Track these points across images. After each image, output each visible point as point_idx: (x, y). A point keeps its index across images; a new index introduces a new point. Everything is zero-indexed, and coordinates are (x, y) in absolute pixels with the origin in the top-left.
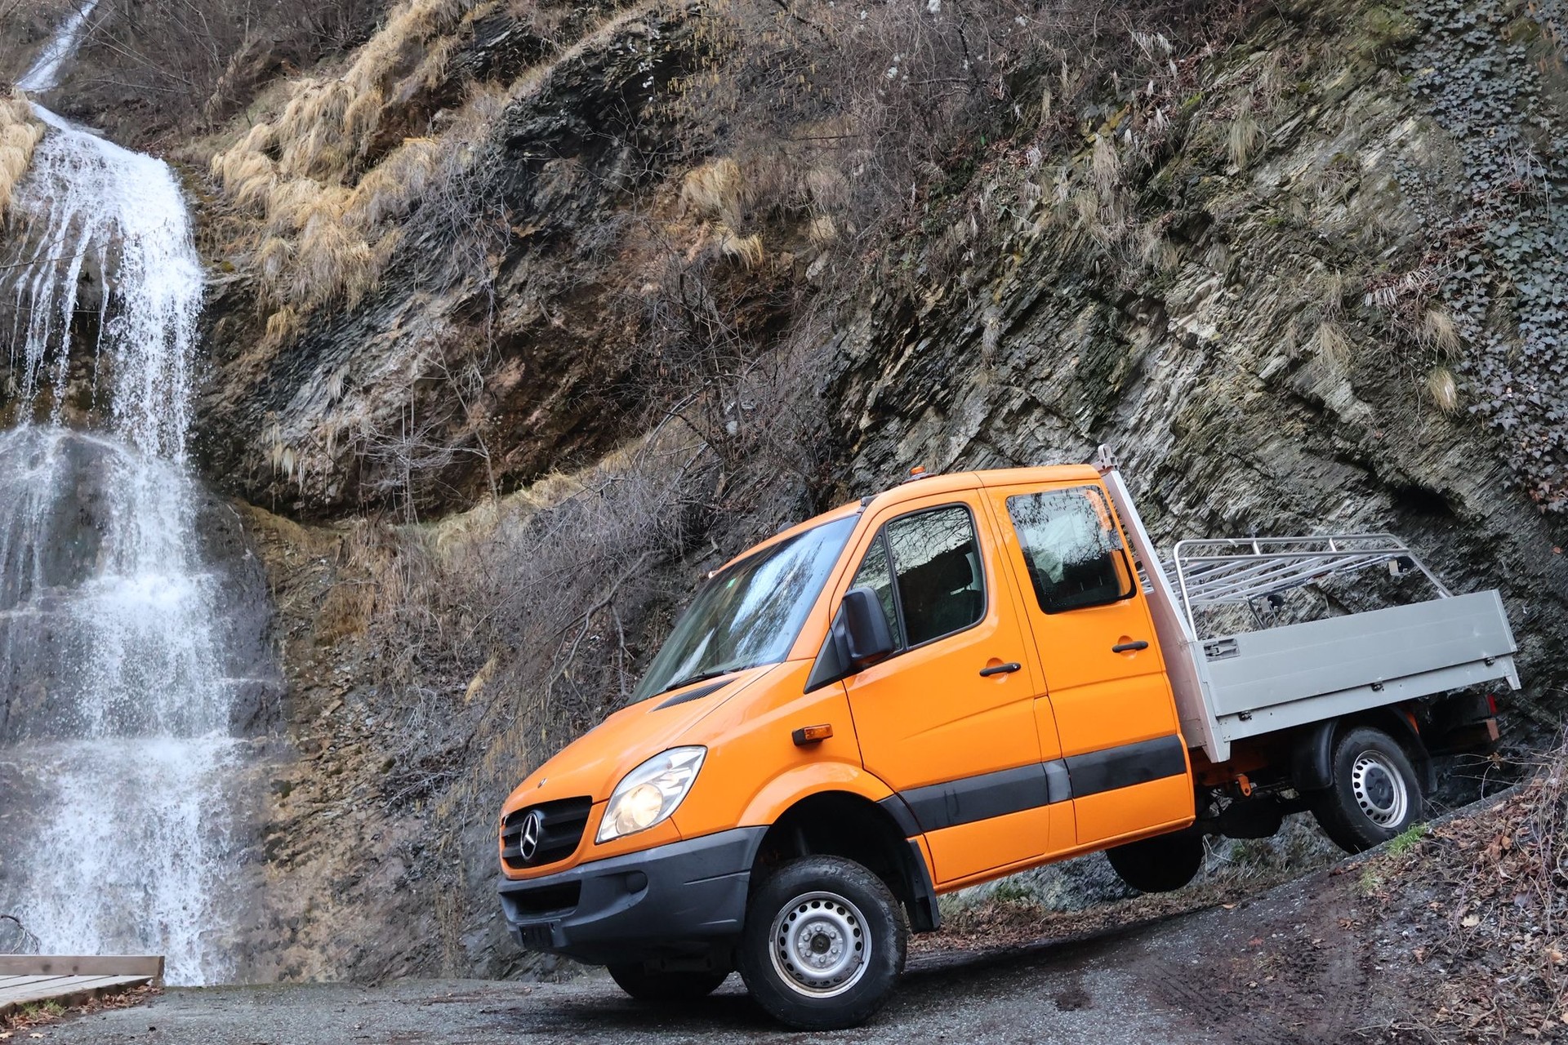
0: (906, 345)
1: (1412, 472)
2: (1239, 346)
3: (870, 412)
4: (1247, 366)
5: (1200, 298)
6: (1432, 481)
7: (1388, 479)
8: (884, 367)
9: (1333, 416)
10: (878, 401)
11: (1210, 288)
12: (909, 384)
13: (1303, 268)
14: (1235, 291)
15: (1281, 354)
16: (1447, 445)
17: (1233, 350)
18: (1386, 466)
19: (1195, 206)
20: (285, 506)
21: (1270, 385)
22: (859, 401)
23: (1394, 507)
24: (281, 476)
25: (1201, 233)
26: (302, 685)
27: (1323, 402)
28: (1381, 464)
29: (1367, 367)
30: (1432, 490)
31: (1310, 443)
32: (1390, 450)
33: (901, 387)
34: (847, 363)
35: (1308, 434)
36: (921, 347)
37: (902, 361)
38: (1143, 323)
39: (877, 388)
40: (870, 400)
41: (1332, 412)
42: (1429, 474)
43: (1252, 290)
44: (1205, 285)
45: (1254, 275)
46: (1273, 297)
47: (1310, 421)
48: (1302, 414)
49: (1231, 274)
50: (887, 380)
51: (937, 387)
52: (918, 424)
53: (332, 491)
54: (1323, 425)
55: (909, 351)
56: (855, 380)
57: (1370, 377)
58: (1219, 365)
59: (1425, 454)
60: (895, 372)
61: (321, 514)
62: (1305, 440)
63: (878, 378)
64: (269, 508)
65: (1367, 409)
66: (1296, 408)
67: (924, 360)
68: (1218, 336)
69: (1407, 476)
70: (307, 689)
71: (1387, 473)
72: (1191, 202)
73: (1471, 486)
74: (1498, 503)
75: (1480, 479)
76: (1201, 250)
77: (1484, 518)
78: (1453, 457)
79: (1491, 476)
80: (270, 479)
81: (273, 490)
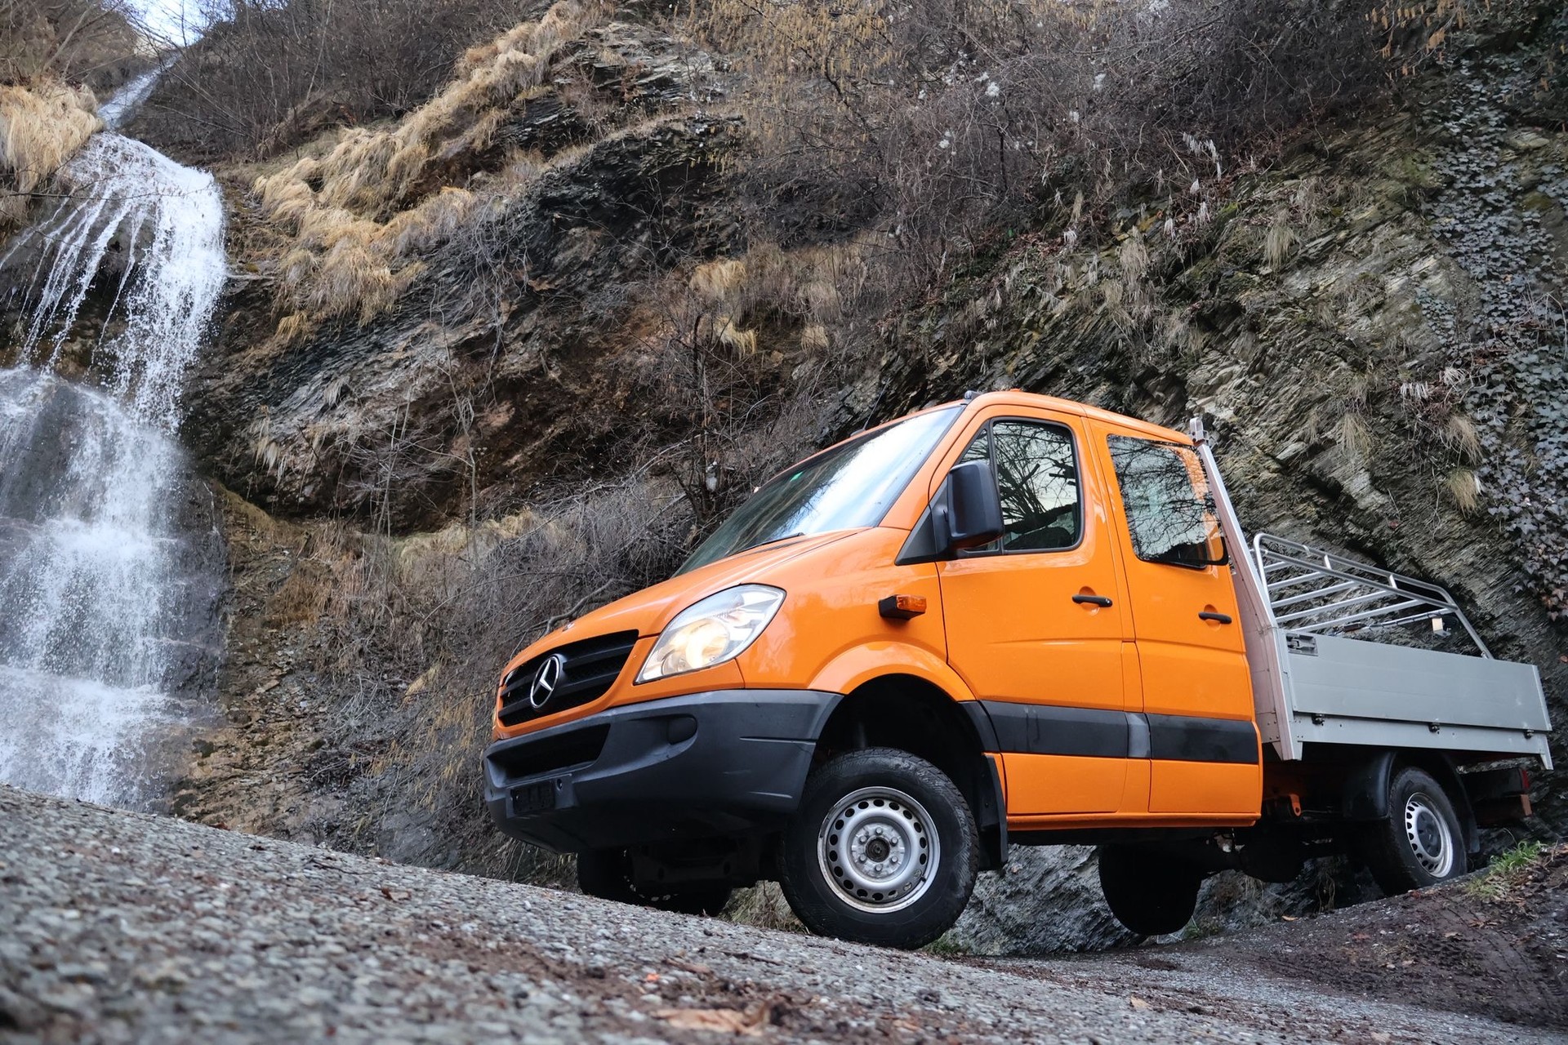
1: (1425, 563)
2: (1257, 430)
4: (1263, 449)
5: (1221, 381)
9: (1350, 502)
11: (1231, 374)
13: (1328, 365)
14: (1257, 379)
15: (1299, 440)
16: (1462, 543)
17: (1250, 432)
18: (1399, 556)
19: (1227, 296)
20: (259, 497)
21: (1286, 467)
24: (262, 467)
25: (1230, 322)
26: (243, 658)
27: (1341, 487)
28: (1393, 553)
29: (1387, 460)
31: (1322, 526)
32: (1405, 540)
35: (1321, 517)
38: (1158, 402)
41: (1349, 498)
42: (1442, 568)
43: (1275, 379)
44: (1228, 370)
45: (1279, 365)
46: (1296, 388)
47: (1323, 506)
48: (1316, 499)
49: (1256, 361)
53: (307, 491)
54: (1336, 512)
57: (1391, 469)
58: (1234, 446)
59: (1439, 549)
61: (293, 511)
62: (1316, 523)
64: (243, 496)
65: (1384, 499)
66: (1310, 493)
68: (1235, 419)
69: (1419, 568)
70: (247, 664)
71: (1399, 562)
72: (1223, 292)
73: (1483, 585)
74: (1508, 606)
75: (1492, 581)
76: (1227, 338)
77: (1493, 618)
78: (1467, 555)
79: (1502, 579)
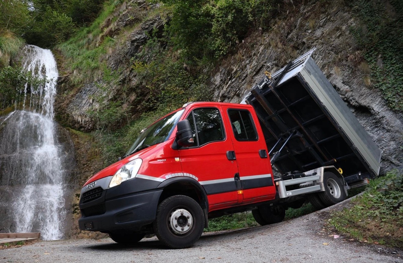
0: (229, 81)
1: (360, 102)
3: (221, 97)
6: (365, 104)
7: (353, 104)
8: (224, 87)
10: (222, 95)
12: (230, 90)
13: (329, 53)
16: (368, 95)
18: (353, 101)
19: (301, 40)
22: (218, 95)
23: (355, 111)
24: (78, 122)
25: (303, 46)
27: (336, 86)
28: (351, 100)
29: (347, 76)
30: (365, 106)
32: (354, 97)
33: (228, 91)
34: (214, 86)
36: (233, 80)
37: (228, 85)
39: (222, 92)
40: (220, 95)
41: (338, 88)
42: (364, 102)
43: (316, 60)
45: (317, 56)
46: (322, 61)
50: (225, 89)
51: (237, 89)
52: (233, 100)
53: (90, 125)
55: (230, 82)
56: (217, 90)
57: (348, 79)
59: (363, 97)
60: (226, 87)
61: (88, 131)
63: (222, 89)
64: (76, 130)
65: (347, 87)
67: (234, 84)
69: (358, 103)
71: (353, 102)
72: (300, 39)
73: (375, 105)
74: (382, 109)
75: (377, 103)
76: (303, 51)
77: (379, 113)
78: (370, 98)
79: (380, 102)
80: (75, 123)
81: (76, 125)
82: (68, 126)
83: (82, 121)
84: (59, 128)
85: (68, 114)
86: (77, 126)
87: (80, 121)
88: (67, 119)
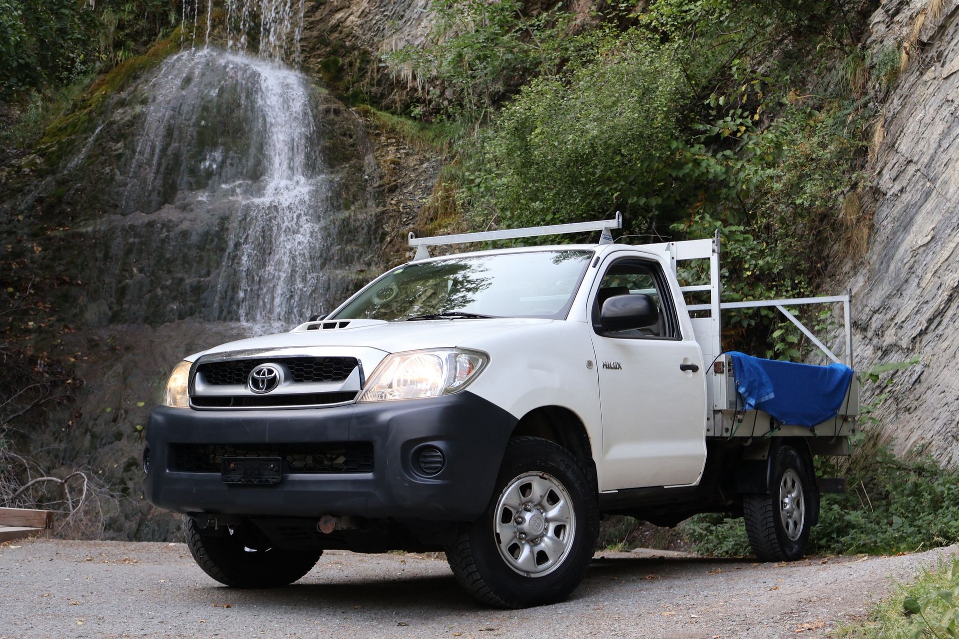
80: (392, 86)
81: (397, 96)
82: (364, 101)
83: (414, 77)
84: (327, 111)
85: (366, 52)
86: (397, 98)
87: (410, 77)
88: (363, 71)
